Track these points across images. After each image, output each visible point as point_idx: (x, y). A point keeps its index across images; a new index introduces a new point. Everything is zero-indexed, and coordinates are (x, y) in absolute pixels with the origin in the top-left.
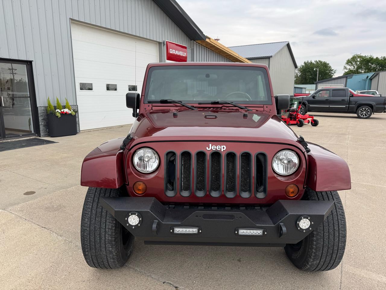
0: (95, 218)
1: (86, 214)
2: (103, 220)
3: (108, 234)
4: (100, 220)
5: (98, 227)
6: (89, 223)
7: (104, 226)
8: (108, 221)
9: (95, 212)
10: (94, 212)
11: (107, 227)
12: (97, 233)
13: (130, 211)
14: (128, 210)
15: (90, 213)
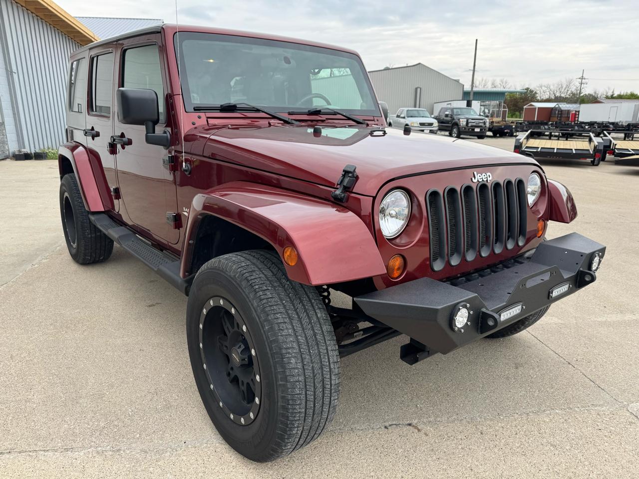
0: (307, 351)
1: (289, 348)
2: (323, 350)
3: (334, 374)
4: (316, 351)
5: (317, 366)
6: (300, 366)
7: (327, 360)
8: (329, 348)
9: (304, 339)
10: (302, 340)
11: (331, 360)
12: (319, 378)
13: (455, 304)
14: (449, 304)
15: (295, 345)
